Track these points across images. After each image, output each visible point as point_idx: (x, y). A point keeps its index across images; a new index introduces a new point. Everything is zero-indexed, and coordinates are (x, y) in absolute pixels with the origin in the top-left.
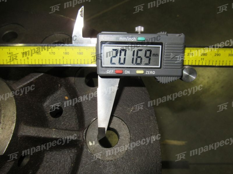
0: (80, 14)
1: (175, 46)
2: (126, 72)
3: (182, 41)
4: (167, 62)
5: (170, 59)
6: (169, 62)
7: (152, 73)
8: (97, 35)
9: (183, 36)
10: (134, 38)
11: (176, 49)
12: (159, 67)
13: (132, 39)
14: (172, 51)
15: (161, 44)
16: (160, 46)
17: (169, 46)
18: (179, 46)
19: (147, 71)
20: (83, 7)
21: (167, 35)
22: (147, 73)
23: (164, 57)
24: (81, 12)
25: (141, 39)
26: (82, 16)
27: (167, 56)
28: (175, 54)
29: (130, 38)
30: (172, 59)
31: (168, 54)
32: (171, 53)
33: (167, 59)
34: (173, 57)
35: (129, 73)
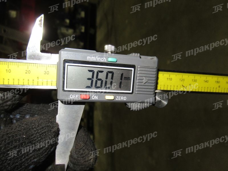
0: (39, 24)
1: (150, 70)
2: (93, 97)
3: (156, 65)
4: (140, 87)
5: (143, 84)
6: (142, 87)
7: (123, 99)
8: (60, 52)
9: (155, 59)
10: (104, 59)
11: (149, 73)
12: (131, 92)
13: (102, 60)
14: (145, 75)
15: (133, 66)
16: (133, 69)
17: (142, 69)
18: (152, 70)
19: (118, 97)
20: (43, 16)
21: (140, 58)
22: (118, 98)
23: (137, 81)
24: (41, 21)
25: (112, 59)
26: (41, 26)
27: (140, 81)
28: (147, 78)
29: (100, 58)
30: (145, 84)
31: (141, 78)
32: (144, 78)
33: (140, 84)
34: (146, 82)
35: (97, 98)
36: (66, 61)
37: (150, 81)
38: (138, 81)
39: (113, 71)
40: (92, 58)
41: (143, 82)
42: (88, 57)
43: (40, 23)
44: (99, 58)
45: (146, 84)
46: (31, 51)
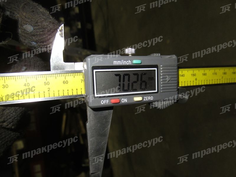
1: (170, 68)
2: (123, 100)
3: (176, 63)
4: (164, 85)
5: (166, 82)
6: (166, 85)
7: (150, 98)
8: (86, 59)
9: (174, 57)
10: (129, 61)
11: (171, 71)
12: (156, 91)
13: (128, 63)
14: (168, 73)
15: (156, 66)
16: (156, 69)
17: (164, 68)
18: (172, 68)
19: (145, 97)
20: (63, 25)
21: (161, 57)
22: (145, 99)
24: (61, 31)
25: (136, 61)
26: (62, 36)
27: (164, 79)
28: (170, 76)
30: (168, 82)
31: (165, 76)
32: (167, 76)
33: (164, 82)
34: (169, 79)
35: (126, 101)
36: (94, 68)
37: (173, 79)
38: (161, 80)
39: (137, 73)
40: (118, 62)
41: (167, 80)
42: (114, 62)
43: (61, 33)
44: (124, 62)
45: (170, 82)
46: (55, 62)
